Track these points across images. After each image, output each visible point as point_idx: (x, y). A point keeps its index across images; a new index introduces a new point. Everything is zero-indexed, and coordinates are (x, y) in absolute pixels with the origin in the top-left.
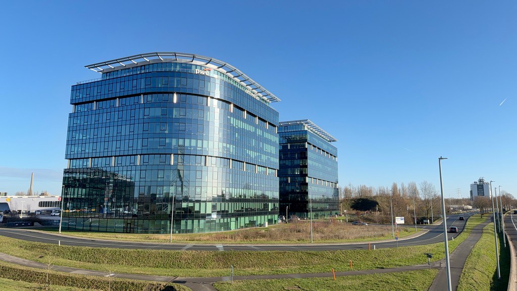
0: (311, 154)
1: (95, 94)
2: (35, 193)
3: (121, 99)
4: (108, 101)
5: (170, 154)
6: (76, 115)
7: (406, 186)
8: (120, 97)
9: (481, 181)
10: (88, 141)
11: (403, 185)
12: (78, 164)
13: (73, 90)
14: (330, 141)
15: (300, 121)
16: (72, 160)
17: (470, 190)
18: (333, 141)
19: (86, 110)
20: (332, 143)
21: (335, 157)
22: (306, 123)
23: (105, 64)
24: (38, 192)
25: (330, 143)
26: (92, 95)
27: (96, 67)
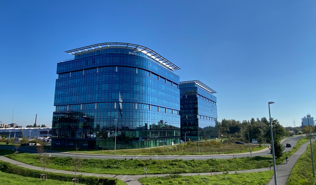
0: (200, 101)
1: (71, 68)
2: (38, 126)
3: (86, 71)
4: (79, 72)
5: (114, 102)
6: (60, 80)
7: (260, 119)
8: (85, 69)
9: (309, 116)
10: (67, 95)
11: (258, 119)
12: (62, 109)
13: (58, 66)
14: (212, 93)
15: (193, 81)
16: (58, 107)
17: (301, 122)
18: (213, 93)
19: (66, 77)
20: (213, 94)
21: (216, 102)
22: (196, 82)
23: (76, 50)
24: (39, 126)
25: (212, 94)
26: (69, 68)
27: (71, 52)
